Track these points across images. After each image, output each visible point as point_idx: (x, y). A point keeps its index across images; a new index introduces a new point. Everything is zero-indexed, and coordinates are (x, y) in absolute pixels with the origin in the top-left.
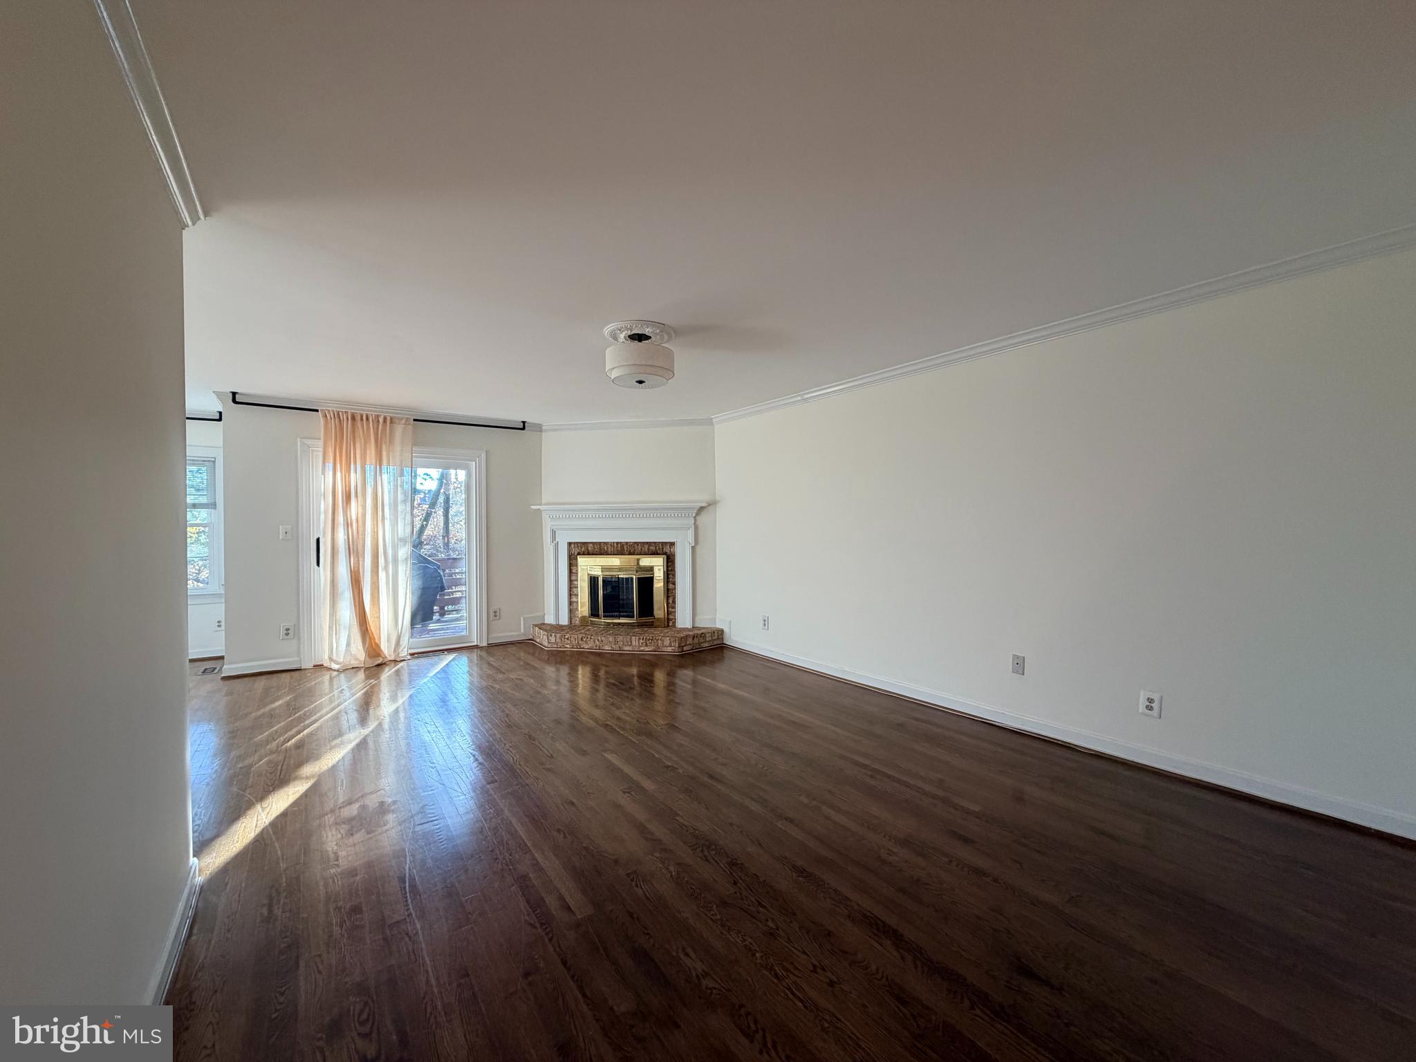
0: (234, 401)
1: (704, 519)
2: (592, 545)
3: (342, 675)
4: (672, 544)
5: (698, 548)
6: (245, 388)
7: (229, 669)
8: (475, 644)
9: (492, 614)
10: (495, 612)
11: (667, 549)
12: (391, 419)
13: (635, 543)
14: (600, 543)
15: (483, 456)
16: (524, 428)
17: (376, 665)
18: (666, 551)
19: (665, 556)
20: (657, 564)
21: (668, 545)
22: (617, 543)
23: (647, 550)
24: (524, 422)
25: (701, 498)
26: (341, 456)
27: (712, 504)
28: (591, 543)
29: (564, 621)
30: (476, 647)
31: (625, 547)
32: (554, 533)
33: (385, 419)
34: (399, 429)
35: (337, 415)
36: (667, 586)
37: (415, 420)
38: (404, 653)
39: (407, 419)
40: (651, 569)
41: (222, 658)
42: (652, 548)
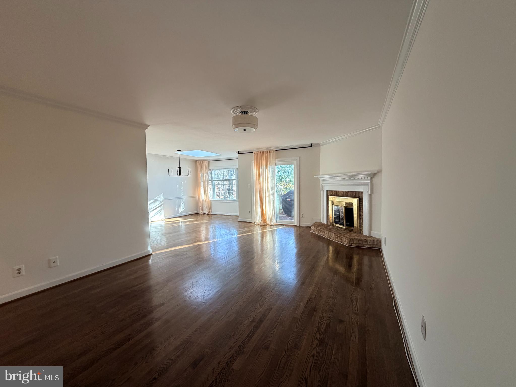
0: (239, 153)
1: (375, 180)
2: (334, 192)
3: (258, 226)
4: (362, 193)
5: (373, 195)
6: (241, 149)
7: (240, 219)
8: (296, 225)
9: (301, 215)
10: (302, 215)
11: (360, 195)
12: (270, 151)
13: (348, 191)
14: (337, 191)
15: (298, 159)
16: (311, 146)
17: (264, 225)
18: (359, 196)
19: (358, 198)
20: (355, 201)
21: (361, 193)
22: (342, 191)
23: (352, 195)
24: (312, 144)
25: (374, 169)
26: (258, 165)
27: (380, 172)
28: (334, 191)
29: (325, 223)
30: (296, 226)
31: (345, 193)
32: (323, 187)
33: (268, 151)
34: (272, 154)
35: (257, 153)
36: (360, 213)
37: (276, 150)
38: (272, 223)
39: (274, 150)
40: (352, 204)
41: (238, 216)
42: (354, 194)
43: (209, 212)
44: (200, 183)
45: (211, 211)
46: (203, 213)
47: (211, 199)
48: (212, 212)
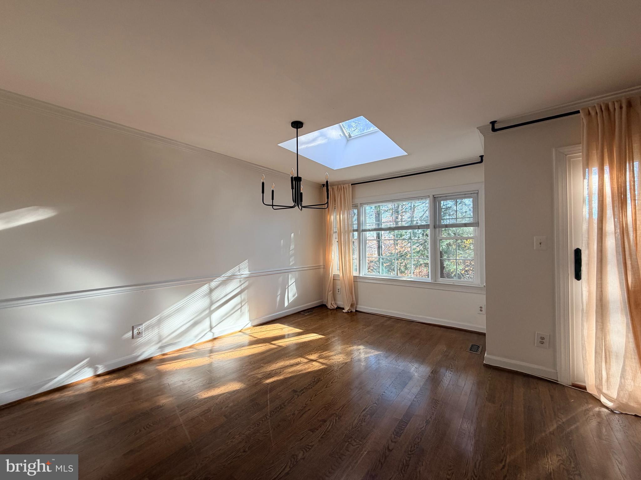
43: (352, 305)
44: (331, 236)
45: (357, 304)
46: (336, 307)
47: (355, 274)
48: (358, 306)
